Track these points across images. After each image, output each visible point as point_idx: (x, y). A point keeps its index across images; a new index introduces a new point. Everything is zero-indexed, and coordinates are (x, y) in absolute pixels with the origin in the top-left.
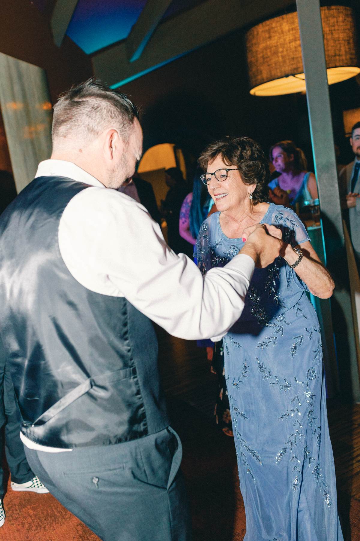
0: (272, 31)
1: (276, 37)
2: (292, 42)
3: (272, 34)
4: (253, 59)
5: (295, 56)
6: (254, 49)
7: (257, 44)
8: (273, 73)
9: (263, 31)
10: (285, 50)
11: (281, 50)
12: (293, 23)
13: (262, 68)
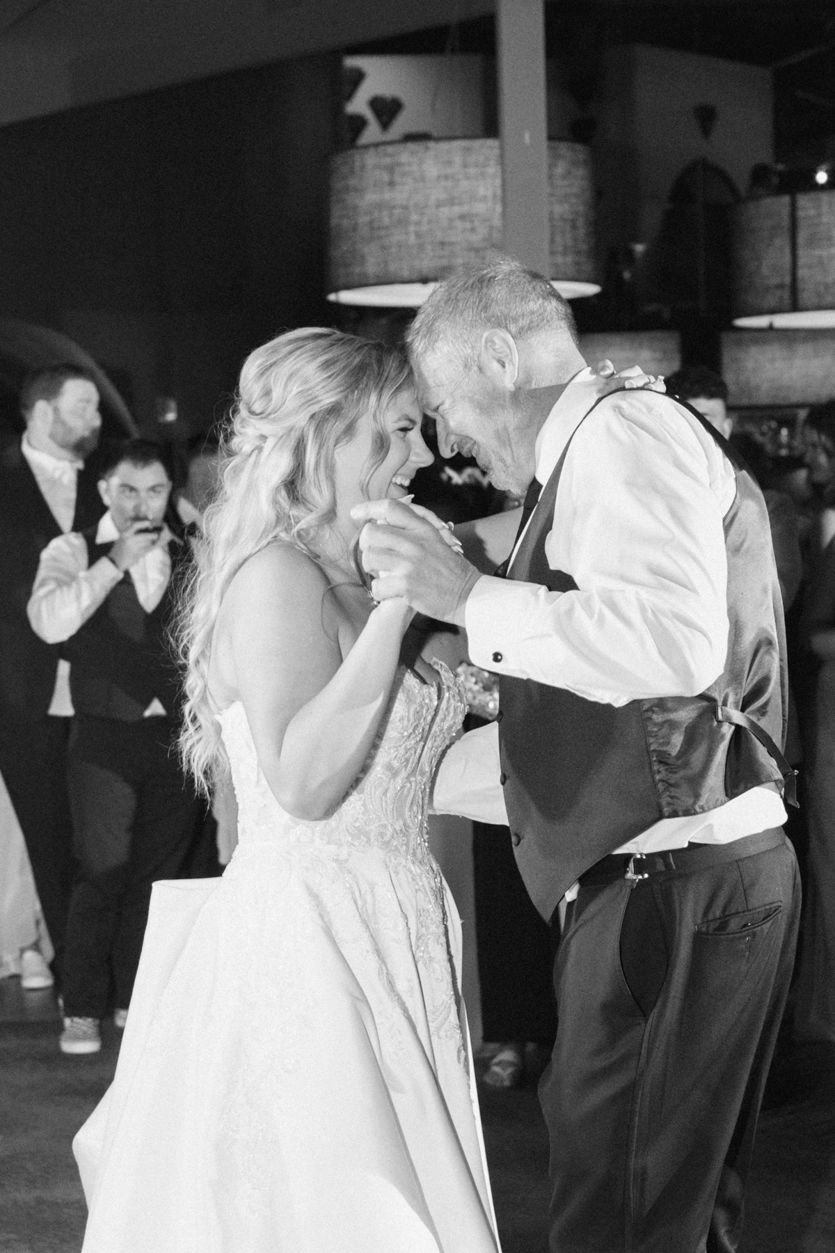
0: (397, 170)
1: (407, 188)
2: (444, 206)
3: (397, 178)
4: (345, 222)
5: (447, 239)
6: (351, 199)
7: (359, 191)
8: (392, 267)
9: (377, 167)
10: (425, 220)
11: (414, 217)
12: (449, 163)
13: (366, 250)
